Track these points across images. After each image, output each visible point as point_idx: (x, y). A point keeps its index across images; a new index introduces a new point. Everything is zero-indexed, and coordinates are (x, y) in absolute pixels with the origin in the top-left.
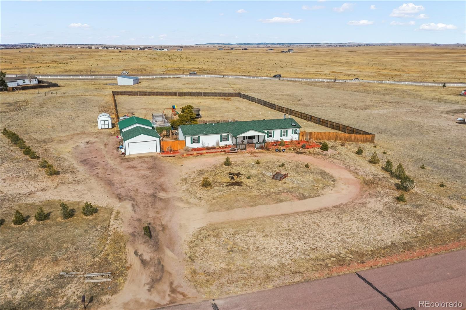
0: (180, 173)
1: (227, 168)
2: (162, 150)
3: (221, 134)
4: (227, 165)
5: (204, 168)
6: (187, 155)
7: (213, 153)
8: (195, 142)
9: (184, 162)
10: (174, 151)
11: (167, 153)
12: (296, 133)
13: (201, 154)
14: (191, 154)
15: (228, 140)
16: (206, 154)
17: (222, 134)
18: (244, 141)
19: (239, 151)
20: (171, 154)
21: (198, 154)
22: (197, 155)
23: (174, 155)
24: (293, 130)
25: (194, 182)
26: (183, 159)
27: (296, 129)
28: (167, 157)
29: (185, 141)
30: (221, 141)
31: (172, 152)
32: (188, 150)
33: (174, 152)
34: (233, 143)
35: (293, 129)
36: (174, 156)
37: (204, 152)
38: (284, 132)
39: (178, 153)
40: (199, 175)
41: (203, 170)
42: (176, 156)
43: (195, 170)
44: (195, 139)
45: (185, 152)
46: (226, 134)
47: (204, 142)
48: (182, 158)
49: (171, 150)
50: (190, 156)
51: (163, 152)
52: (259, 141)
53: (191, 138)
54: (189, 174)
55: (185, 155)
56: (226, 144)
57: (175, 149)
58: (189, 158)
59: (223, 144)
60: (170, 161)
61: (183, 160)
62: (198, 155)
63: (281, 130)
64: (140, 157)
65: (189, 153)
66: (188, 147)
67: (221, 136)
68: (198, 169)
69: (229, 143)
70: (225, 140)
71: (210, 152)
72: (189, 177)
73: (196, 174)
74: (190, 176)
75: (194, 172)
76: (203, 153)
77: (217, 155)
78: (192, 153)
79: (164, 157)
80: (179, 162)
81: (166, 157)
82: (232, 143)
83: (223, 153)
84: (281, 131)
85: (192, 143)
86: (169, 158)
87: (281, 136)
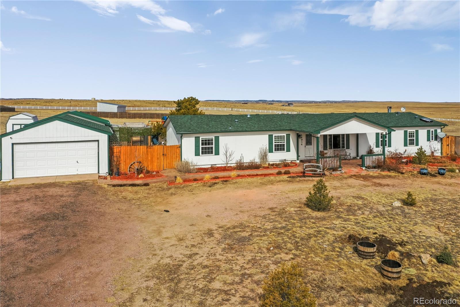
0: (156, 240)
1: (324, 219)
2: (115, 170)
3: (270, 133)
4: (319, 210)
5: (244, 218)
6: (185, 181)
7: (259, 178)
8: (207, 151)
9: (174, 199)
10: (148, 172)
11: (126, 176)
12: (436, 139)
13: (226, 180)
14: (195, 180)
15: (288, 150)
16: (239, 180)
17: (275, 134)
18: (325, 151)
19: (327, 173)
20: (138, 179)
21: (216, 178)
22: (214, 181)
23: (148, 181)
24: (428, 132)
25: (217, 285)
26: (172, 191)
27: (436, 128)
28: (124, 185)
29: (180, 147)
30: (271, 151)
31: (141, 175)
32: (186, 169)
33: (149, 174)
34: (300, 158)
35: (429, 128)
36: (146, 185)
37: (233, 173)
38: (411, 135)
39: (161, 176)
40: (231, 248)
41: (242, 226)
42: (151, 185)
43: (214, 227)
44: (205, 142)
45: (178, 174)
46: (284, 134)
47: (229, 151)
48: (170, 189)
49: (140, 171)
50: (194, 184)
51: (119, 174)
52: (360, 154)
53: (197, 139)
54: (189, 243)
55: (179, 180)
56: (284, 158)
57: (153, 167)
58: (189, 188)
59: (275, 157)
60: (130, 196)
61: (172, 194)
62: (217, 181)
63: (406, 129)
64: (38, 186)
65: (191, 176)
66: (187, 163)
67: (270, 137)
68: (222, 224)
69: (290, 156)
70: (280, 148)
71: (249, 176)
72: (190, 256)
73: (219, 243)
74: (195, 250)
75: (210, 233)
76: (230, 177)
77: (272, 183)
78: (198, 176)
79: (114, 186)
80: (159, 200)
81: (121, 186)
82: (298, 156)
83: (285, 177)
84: (406, 132)
85: (197, 154)
86: (130, 188)
87: (405, 145)
